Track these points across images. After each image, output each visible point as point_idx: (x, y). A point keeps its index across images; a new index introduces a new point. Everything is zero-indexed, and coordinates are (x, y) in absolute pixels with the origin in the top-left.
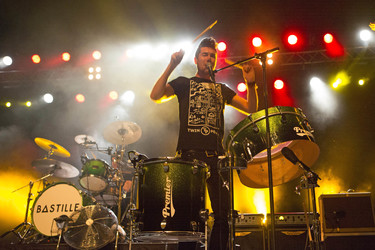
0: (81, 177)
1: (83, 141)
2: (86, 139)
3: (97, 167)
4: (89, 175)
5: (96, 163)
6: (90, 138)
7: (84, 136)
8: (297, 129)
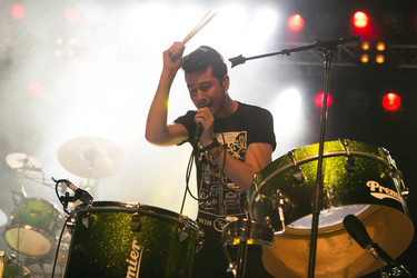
0: (7, 228)
1: (21, 165)
2: (26, 161)
3: (38, 213)
4: (22, 226)
5: (37, 207)
6: (33, 161)
7: (23, 156)
8: (372, 185)
